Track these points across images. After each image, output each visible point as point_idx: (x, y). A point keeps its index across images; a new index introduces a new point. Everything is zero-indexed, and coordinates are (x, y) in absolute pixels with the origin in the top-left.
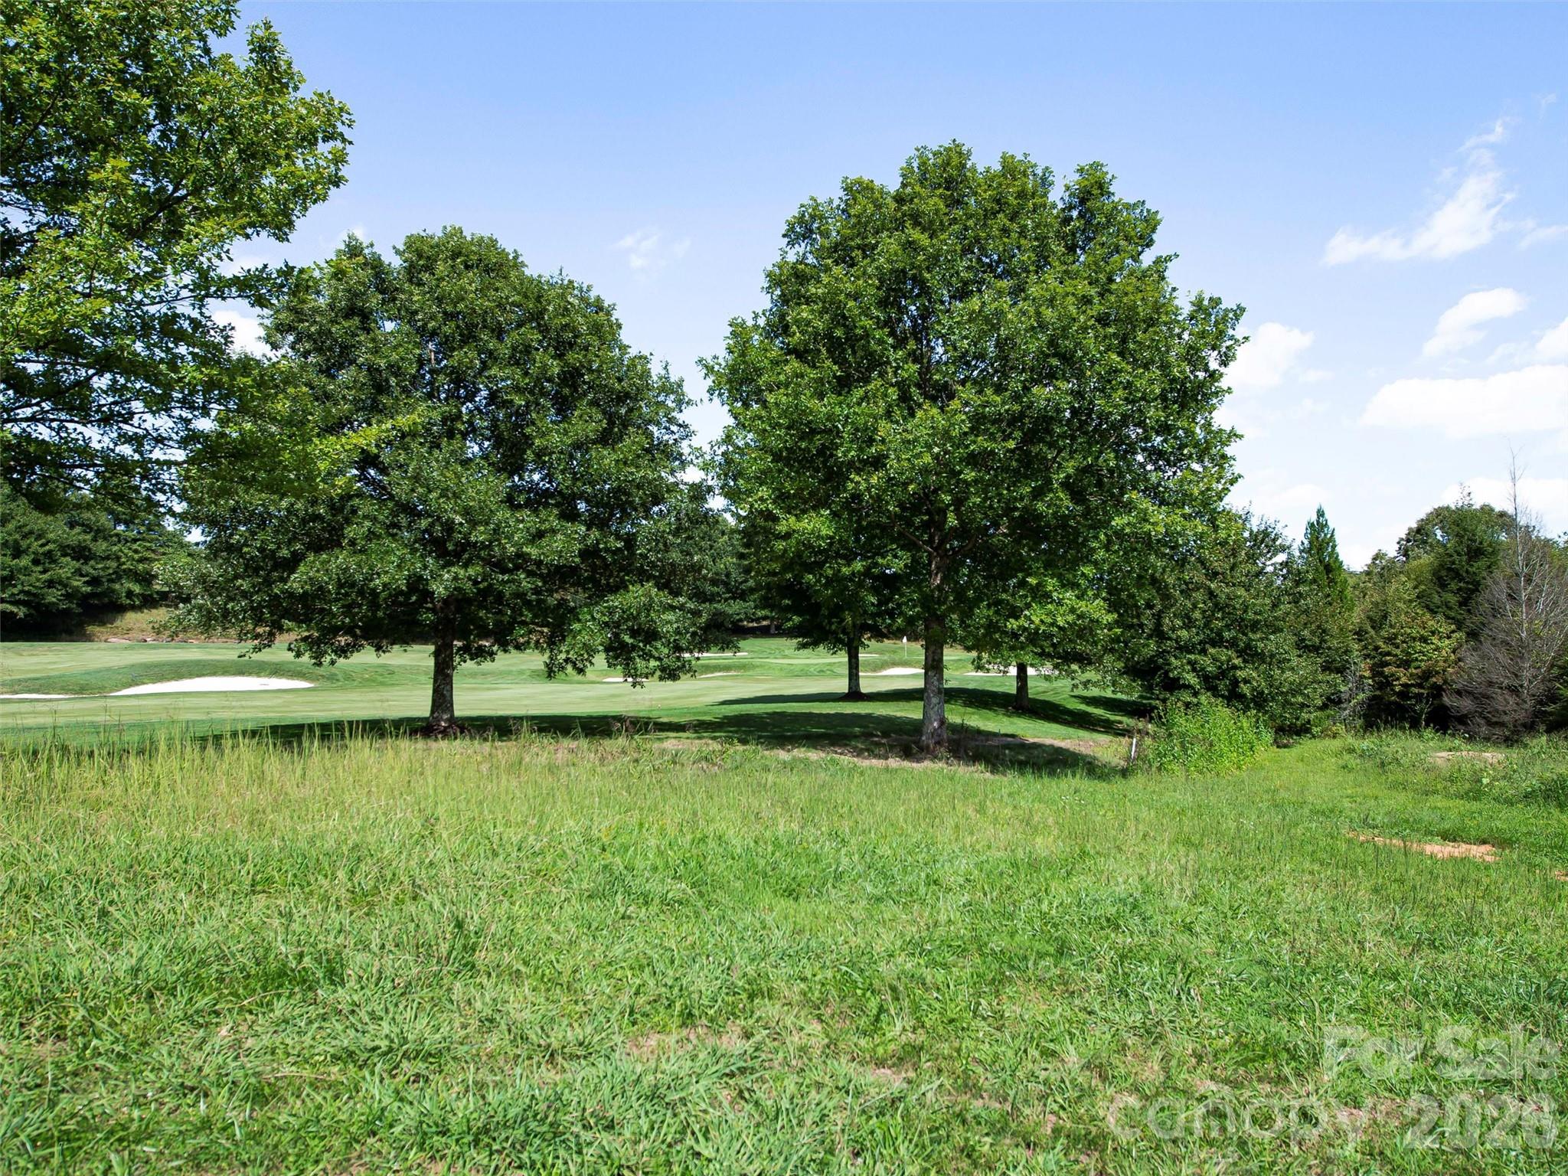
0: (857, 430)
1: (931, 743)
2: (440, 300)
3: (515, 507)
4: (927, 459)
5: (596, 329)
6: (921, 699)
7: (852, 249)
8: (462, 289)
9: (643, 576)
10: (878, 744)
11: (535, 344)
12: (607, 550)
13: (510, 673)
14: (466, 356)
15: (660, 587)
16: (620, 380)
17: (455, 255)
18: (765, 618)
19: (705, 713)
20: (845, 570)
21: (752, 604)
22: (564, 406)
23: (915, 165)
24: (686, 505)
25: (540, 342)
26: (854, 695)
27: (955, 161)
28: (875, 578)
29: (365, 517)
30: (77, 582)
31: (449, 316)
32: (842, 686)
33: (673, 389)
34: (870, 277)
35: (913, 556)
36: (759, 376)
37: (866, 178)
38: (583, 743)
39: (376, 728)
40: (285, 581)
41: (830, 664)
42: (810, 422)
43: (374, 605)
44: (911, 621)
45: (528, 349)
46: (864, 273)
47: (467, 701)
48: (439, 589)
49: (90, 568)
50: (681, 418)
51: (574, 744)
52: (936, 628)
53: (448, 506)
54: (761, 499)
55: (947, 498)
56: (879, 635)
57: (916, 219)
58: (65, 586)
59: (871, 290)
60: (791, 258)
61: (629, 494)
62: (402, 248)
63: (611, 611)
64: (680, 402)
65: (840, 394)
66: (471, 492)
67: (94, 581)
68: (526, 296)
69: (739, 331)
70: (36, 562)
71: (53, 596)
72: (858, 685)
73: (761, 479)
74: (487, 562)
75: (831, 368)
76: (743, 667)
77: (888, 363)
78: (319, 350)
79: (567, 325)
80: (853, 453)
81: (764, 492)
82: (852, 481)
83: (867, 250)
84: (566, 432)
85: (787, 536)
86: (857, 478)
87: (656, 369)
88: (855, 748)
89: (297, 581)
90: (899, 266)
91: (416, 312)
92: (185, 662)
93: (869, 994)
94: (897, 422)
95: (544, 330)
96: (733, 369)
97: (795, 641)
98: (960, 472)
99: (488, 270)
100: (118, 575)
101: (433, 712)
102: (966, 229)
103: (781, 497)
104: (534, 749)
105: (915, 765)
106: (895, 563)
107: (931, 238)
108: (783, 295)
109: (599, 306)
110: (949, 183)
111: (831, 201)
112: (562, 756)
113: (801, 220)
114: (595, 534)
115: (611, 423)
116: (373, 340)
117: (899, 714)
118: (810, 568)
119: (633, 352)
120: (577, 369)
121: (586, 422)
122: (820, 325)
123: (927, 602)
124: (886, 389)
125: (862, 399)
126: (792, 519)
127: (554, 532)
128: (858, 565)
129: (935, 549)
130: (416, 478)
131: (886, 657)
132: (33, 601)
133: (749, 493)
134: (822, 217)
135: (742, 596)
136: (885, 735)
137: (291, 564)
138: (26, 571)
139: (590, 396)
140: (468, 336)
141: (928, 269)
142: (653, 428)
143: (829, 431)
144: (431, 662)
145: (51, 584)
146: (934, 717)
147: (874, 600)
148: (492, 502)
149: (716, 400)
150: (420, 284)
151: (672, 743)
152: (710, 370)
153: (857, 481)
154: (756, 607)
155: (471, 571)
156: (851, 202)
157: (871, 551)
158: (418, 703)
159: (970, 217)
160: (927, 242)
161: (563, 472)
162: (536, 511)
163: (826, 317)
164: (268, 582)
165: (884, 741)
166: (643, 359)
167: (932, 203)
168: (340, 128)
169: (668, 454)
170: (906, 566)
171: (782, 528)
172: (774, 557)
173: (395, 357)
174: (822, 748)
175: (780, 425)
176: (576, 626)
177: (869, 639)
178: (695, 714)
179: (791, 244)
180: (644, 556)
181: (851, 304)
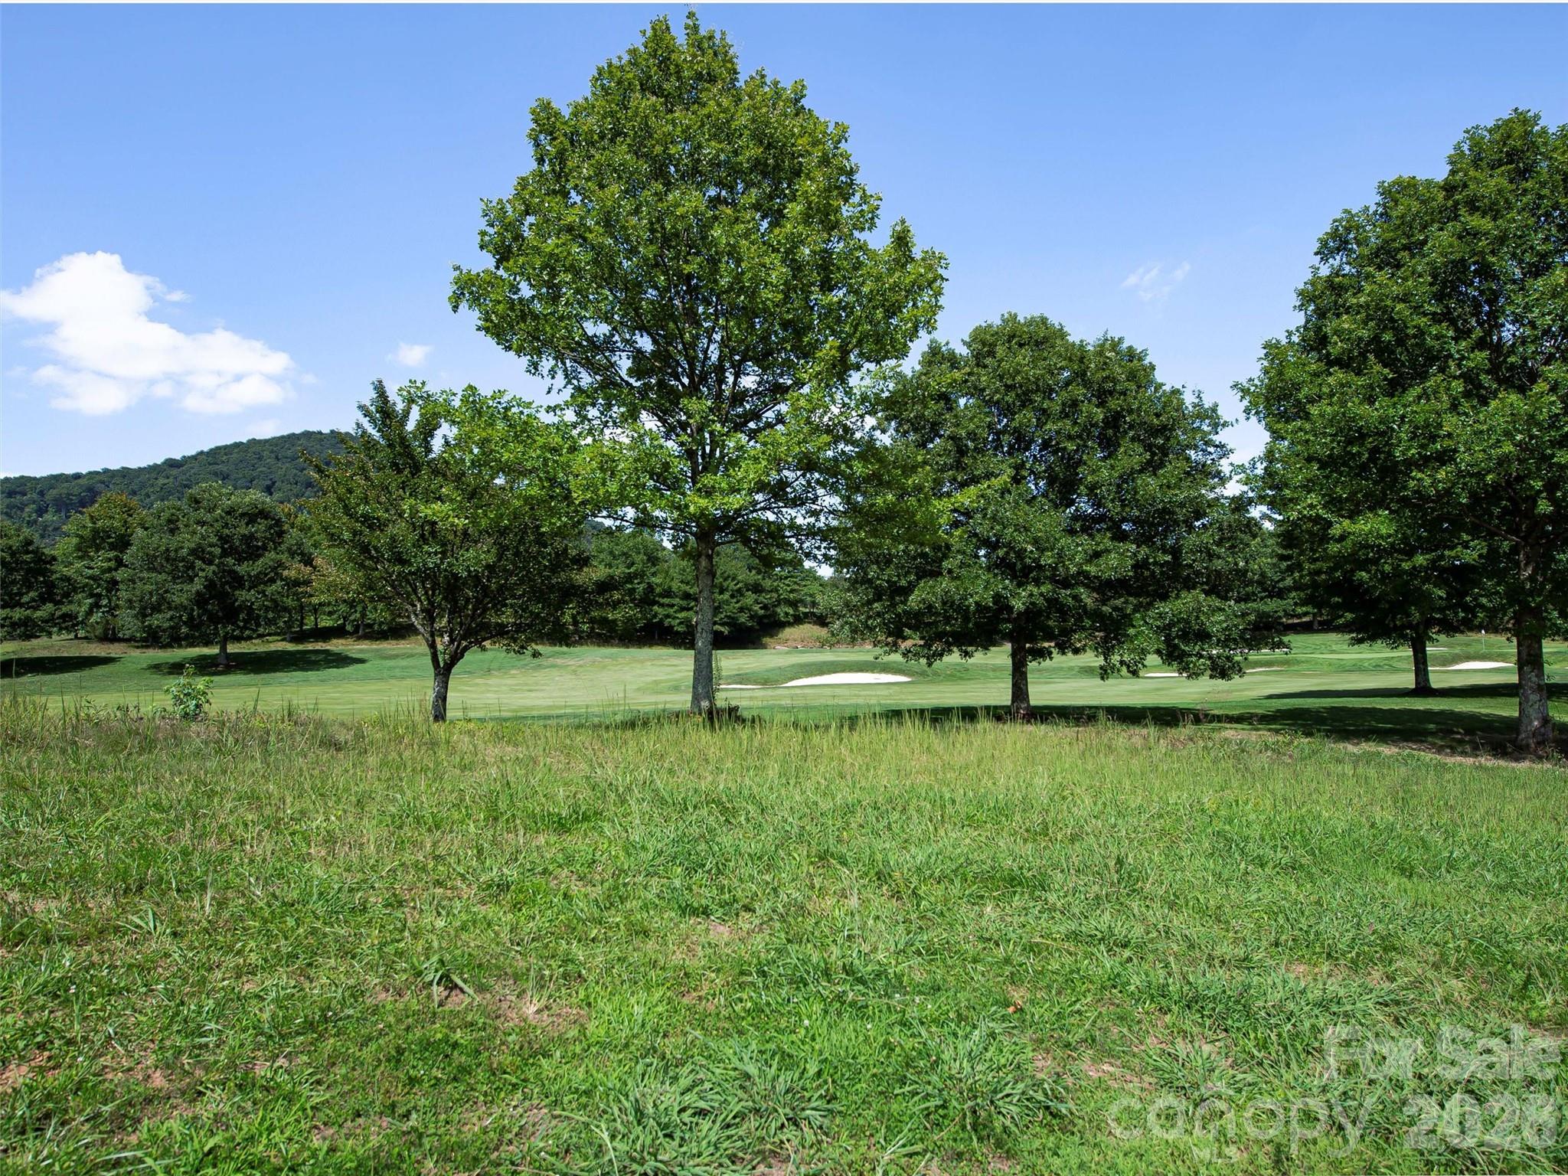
0: (1417, 428)
1: (1532, 742)
2: (1001, 377)
3: (1071, 532)
4: (1508, 448)
5: (1132, 376)
6: (1516, 695)
7: (1398, 250)
8: (1018, 364)
9: (1189, 585)
10: (1461, 742)
11: (1081, 398)
12: (1155, 563)
13: (1061, 669)
14: (1026, 417)
15: (1207, 593)
16: (1158, 415)
17: (1012, 337)
18: (1306, 614)
19: (1256, 707)
20: (1406, 566)
21: (1291, 602)
22: (1109, 445)
23: (1466, 148)
24: (1228, 518)
25: (1085, 395)
26: (1423, 689)
27: (1519, 130)
28: (1443, 570)
29: (958, 551)
30: (756, 608)
31: (1009, 388)
32: (1408, 680)
33: (1211, 415)
34: (1420, 276)
35: (1489, 546)
36: (1299, 390)
37: (1405, 176)
38: (1152, 731)
39: (969, 714)
40: (904, 602)
41: (1387, 659)
42: (1361, 428)
43: (966, 619)
44: (1493, 613)
45: (1075, 404)
46: (1413, 273)
47: (1040, 694)
48: (1018, 605)
49: (764, 598)
50: (1217, 439)
51: (1144, 731)
52: (1529, 621)
53: (1021, 539)
54: (1311, 506)
55: (1538, 484)
56: (1450, 628)
57: (1472, 205)
58: (750, 610)
59: (1421, 288)
60: (1325, 271)
61: (1174, 513)
62: (968, 339)
63: (1161, 616)
64: (1216, 426)
65: (1392, 396)
66: (1040, 526)
67: (765, 607)
68: (1071, 360)
69: (1272, 350)
70: (732, 596)
71: (743, 618)
72: (1427, 680)
73: (1308, 487)
74: (1053, 579)
75: (1378, 370)
76: (1286, 663)
77: (1450, 356)
78: (916, 430)
79: (1108, 377)
80: (1413, 451)
81: (1313, 498)
82: (1413, 479)
83: (1415, 248)
84: (1112, 467)
85: (1342, 538)
86: (1420, 475)
87: (1189, 399)
88: (1433, 745)
89: (914, 600)
90: (1456, 256)
91: (983, 390)
92: (824, 663)
93: (1510, 967)
94: (1466, 415)
95: (1087, 384)
96: (1270, 389)
97: (1347, 637)
98: (1553, 456)
99: (1037, 344)
100: (779, 602)
101: (1013, 702)
102: (1541, 197)
103: (1333, 503)
104: (1110, 733)
105: (1514, 764)
106: (1470, 552)
107: (1495, 219)
108: (1317, 308)
109: (1132, 355)
110: (1512, 156)
111: (1367, 209)
112: (1137, 741)
113: (1334, 234)
114: (1144, 550)
115: (1153, 454)
116: (956, 416)
117: (1484, 711)
118: (1363, 565)
119: (1167, 388)
120: (1118, 413)
121: (1131, 455)
122: (1364, 333)
123: (1515, 594)
124: (1449, 383)
125: (1419, 398)
126: (1346, 522)
127: (1107, 551)
128: (1420, 559)
129: (1524, 538)
130: (994, 518)
131: (1457, 650)
132: (732, 622)
133: (1294, 501)
134: (1358, 228)
135: (1281, 594)
136: (1468, 732)
137: (907, 591)
138: (727, 603)
139: (1131, 433)
140: (1025, 401)
141: (1493, 252)
142: (1192, 453)
143: (1383, 434)
144: (1009, 662)
145: (741, 610)
146: (1534, 715)
147: (1442, 593)
148: (1057, 532)
149: (1254, 419)
150: (985, 366)
151: (1231, 733)
152: (1245, 392)
153: (1420, 479)
154: (1296, 604)
155: (1043, 589)
156: (1392, 204)
157: (1436, 543)
158: (1001, 694)
159: (1543, 185)
160: (1490, 226)
161: (1113, 501)
162: (1091, 536)
163: (1372, 324)
164: (894, 605)
165: (1467, 738)
166: (1176, 392)
167: (1492, 183)
168: (940, 271)
169: (1207, 473)
170: (1480, 556)
171: (1336, 531)
172: (1326, 558)
173: (972, 426)
174: (1395, 743)
175: (1325, 434)
176: (1131, 631)
177: (1439, 632)
178: (1244, 707)
179: (1324, 259)
180: (1190, 566)
181: (1399, 307)
